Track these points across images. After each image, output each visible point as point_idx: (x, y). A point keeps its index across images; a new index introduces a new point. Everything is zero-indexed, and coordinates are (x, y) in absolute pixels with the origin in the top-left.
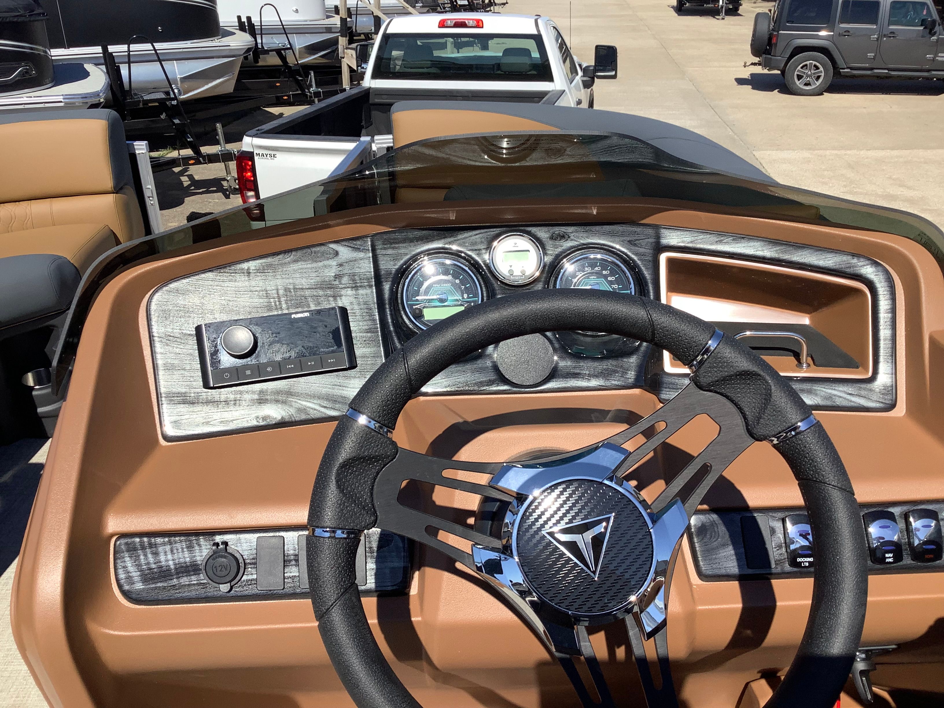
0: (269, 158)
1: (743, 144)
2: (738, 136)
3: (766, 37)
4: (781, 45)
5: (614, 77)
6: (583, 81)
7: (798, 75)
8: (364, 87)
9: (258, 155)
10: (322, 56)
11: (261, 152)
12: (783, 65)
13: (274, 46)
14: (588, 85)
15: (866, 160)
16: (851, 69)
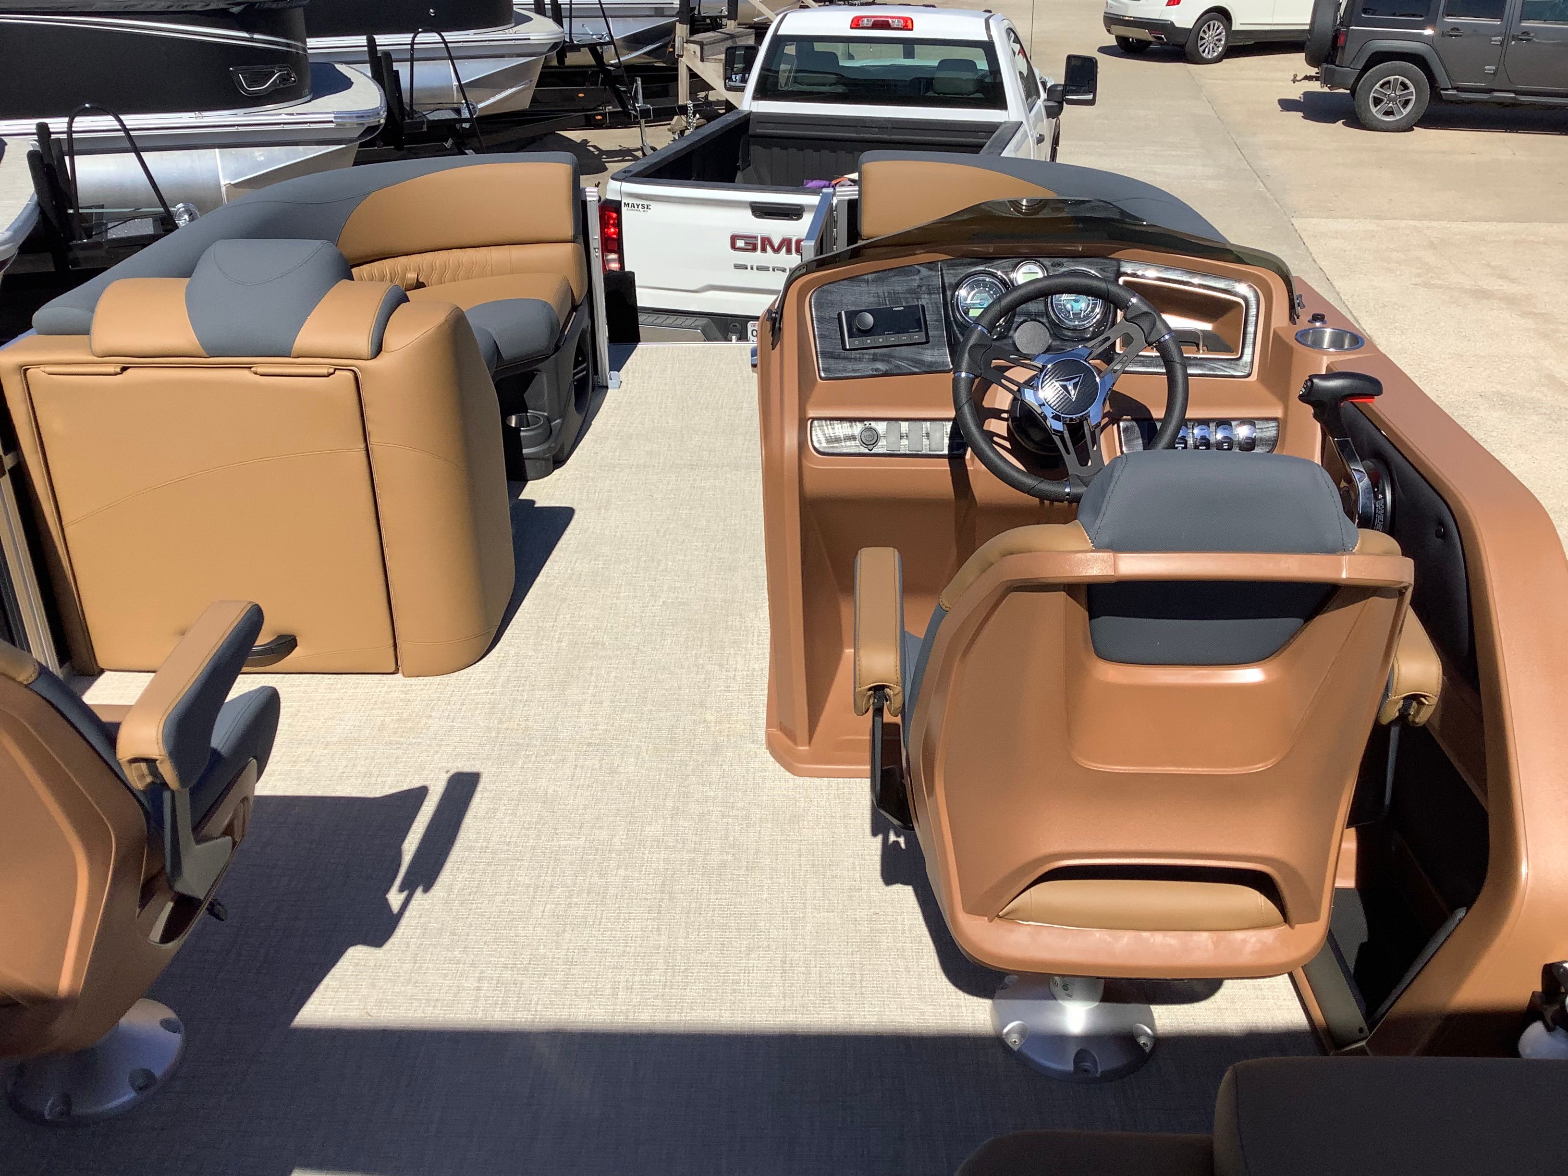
0: (641, 210)
1: (1278, 206)
2: (1272, 194)
3: (1330, 34)
4: (1351, 49)
5: (1092, 102)
6: (1046, 107)
7: (1374, 98)
8: (742, 112)
9: (628, 205)
10: (648, 53)
11: (630, 201)
12: (1352, 82)
13: (587, 40)
14: (1053, 112)
15: (1458, 236)
16: (1458, 91)
